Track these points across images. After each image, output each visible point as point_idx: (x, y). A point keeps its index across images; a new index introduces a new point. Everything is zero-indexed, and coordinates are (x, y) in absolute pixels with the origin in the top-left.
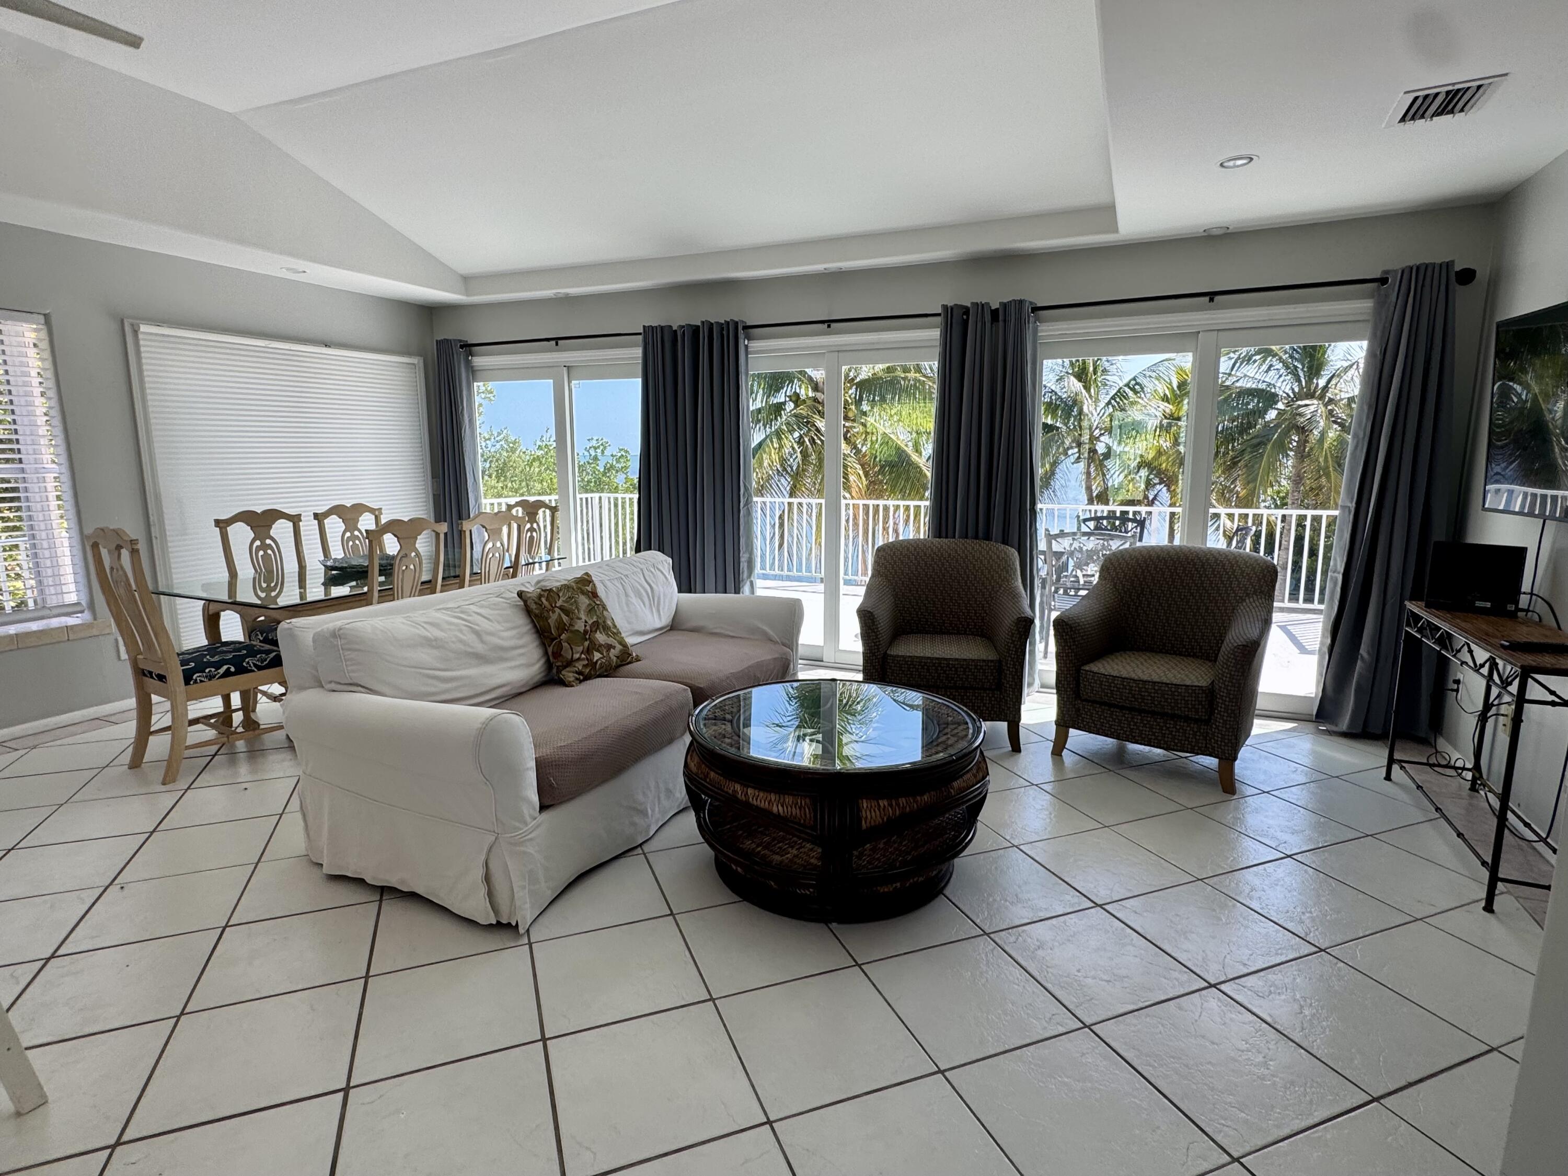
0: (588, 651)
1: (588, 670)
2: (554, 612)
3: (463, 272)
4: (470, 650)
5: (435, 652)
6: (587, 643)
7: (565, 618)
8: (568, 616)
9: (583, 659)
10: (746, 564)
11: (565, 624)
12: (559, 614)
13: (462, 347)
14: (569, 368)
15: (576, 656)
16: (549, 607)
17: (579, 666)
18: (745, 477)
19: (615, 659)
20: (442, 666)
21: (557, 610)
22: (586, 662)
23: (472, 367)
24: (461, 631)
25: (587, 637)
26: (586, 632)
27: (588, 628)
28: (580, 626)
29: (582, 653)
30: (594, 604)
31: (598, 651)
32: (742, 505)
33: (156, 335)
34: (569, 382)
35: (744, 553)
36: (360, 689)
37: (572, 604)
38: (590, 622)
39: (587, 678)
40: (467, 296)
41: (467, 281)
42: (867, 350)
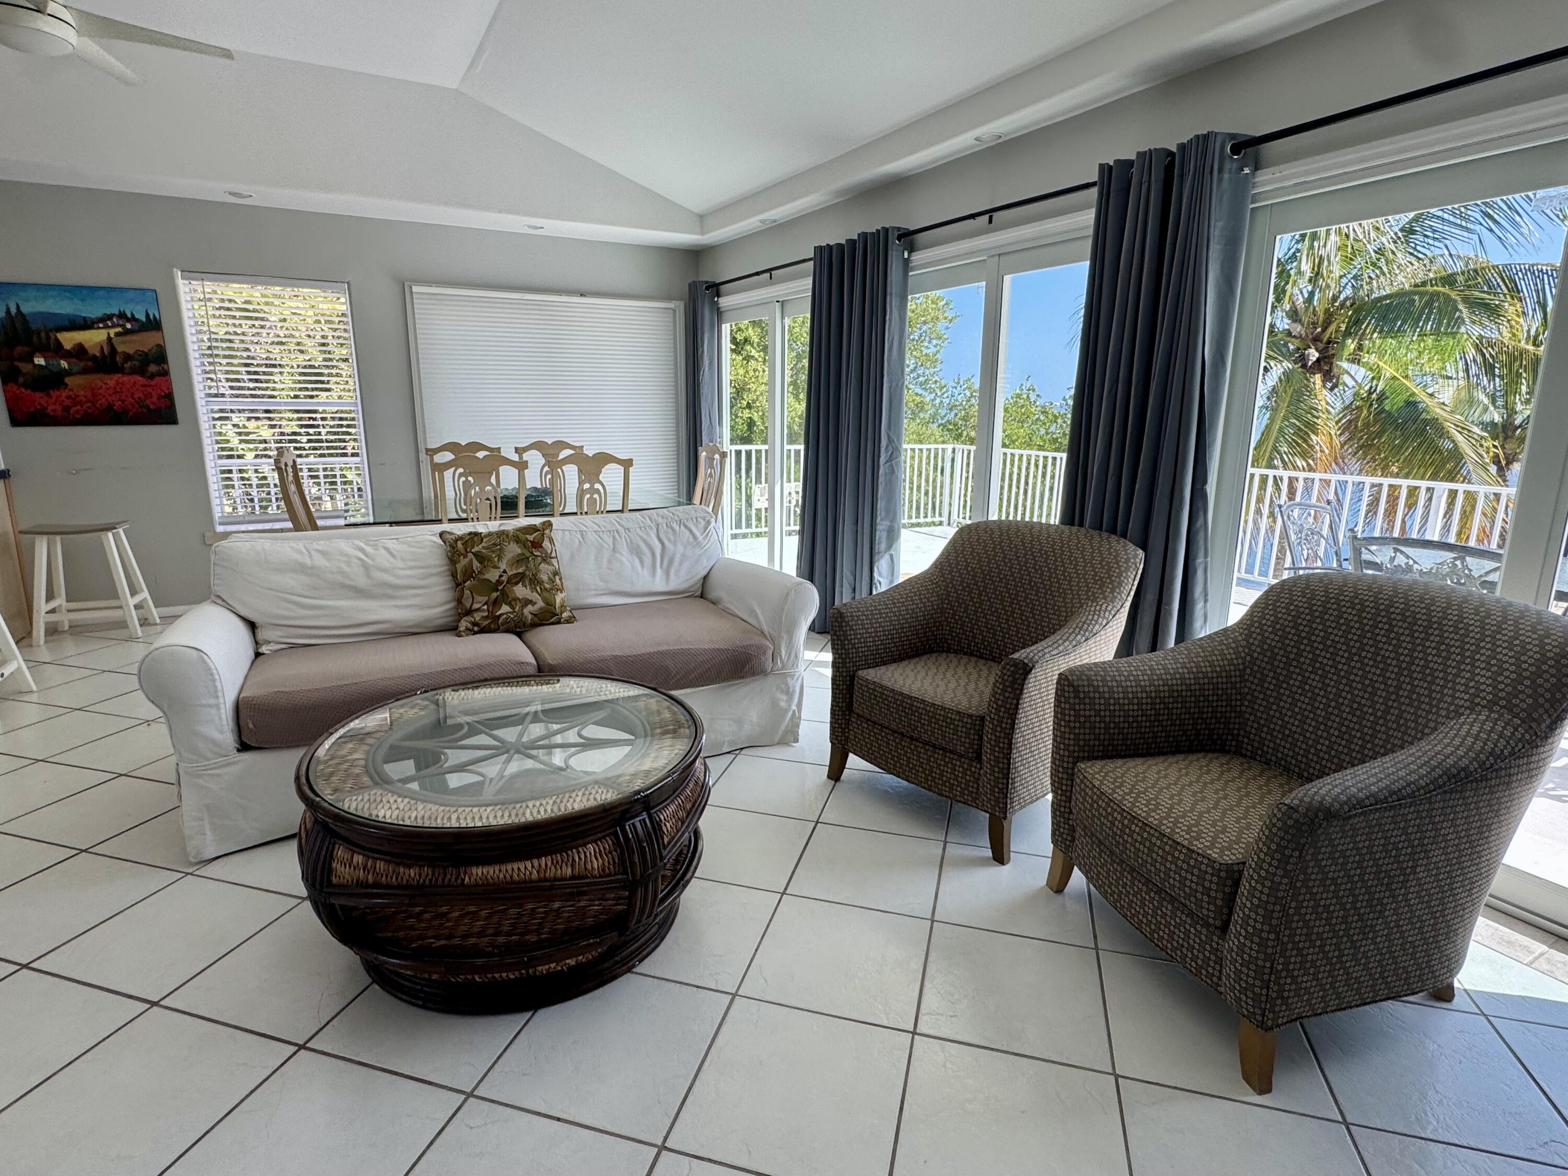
0: (496, 603)
1: (487, 622)
2: (465, 556)
3: (697, 210)
4: (348, 582)
5: (306, 579)
6: (495, 595)
7: (476, 564)
8: (481, 563)
9: (484, 611)
10: (884, 535)
11: (474, 571)
12: (471, 560)
13: (707, 289)
14: (783, 303)
15: (476, 606)
16: (463, 552)
17: (478, 616)
18: (889, 427)
19: (530, 617)
20: (306, 593)
21: (470, 555)
22: (486, 614)
23: (718, 309)
24: (348, 564)
25: (500, 588)
26: (499, 582)
27: (504, 578)
28: (493, 575)
29: (486, 603)
30: (528, 554)
31: (510, 604)
32: (883, 459)
33: (427, 294)
34: (783, 318)
35: (882, 520)
36: (220, 602)
37: (493, 552)
38: (510, 573)
39: (483, 631)
40: (703, 234)
41: (702, 219)
42: (1027, 249)
